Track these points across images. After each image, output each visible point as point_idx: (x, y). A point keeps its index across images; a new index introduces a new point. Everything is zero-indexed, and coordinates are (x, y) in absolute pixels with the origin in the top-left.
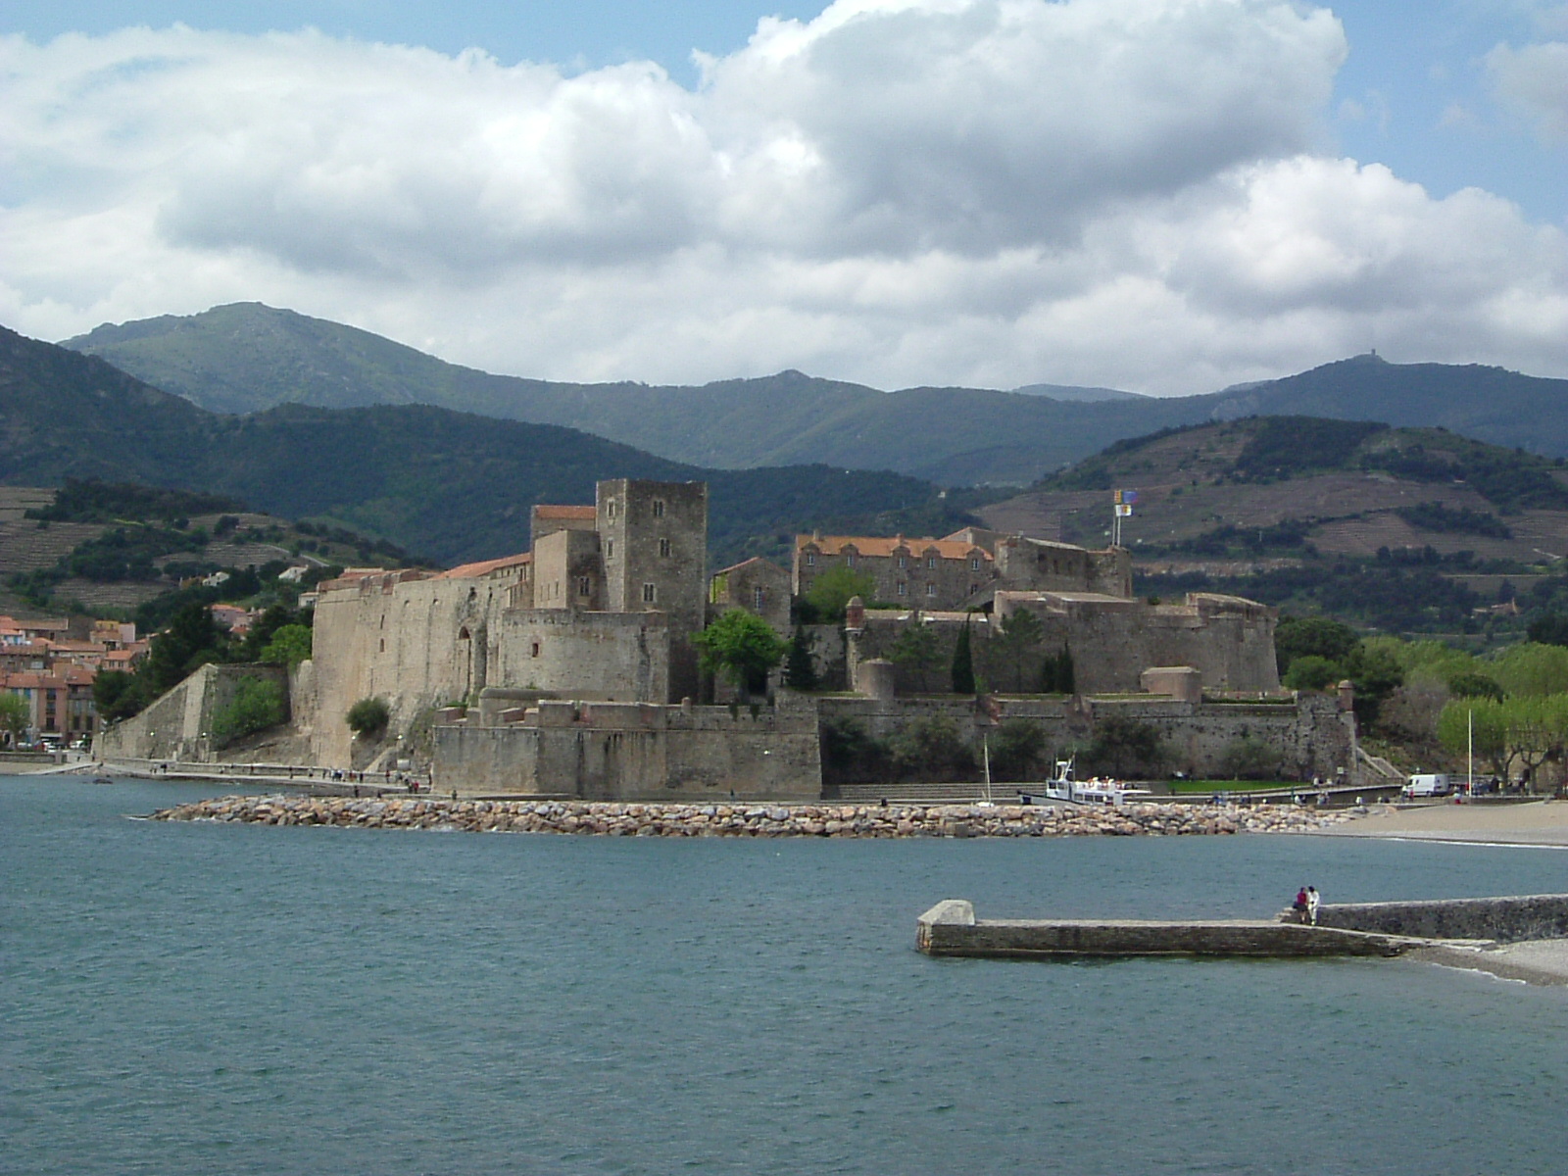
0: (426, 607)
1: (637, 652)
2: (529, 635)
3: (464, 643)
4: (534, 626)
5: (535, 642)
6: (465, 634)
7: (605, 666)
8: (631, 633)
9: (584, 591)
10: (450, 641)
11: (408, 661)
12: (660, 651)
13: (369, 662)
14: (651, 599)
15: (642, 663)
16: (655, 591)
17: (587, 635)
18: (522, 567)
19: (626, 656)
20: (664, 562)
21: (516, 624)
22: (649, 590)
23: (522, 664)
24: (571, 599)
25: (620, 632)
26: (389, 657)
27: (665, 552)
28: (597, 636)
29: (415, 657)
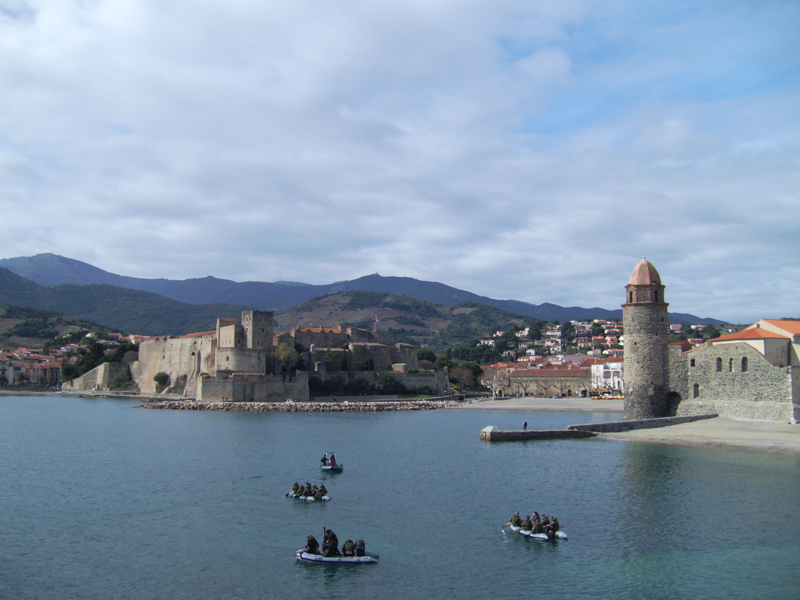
0: (180, 347)
1: (257, 360)
2: (226, 355)
3: (193, 357)
4: (227, 352)
5: (227, 356)
6: (193, 354)
7: (248, 363)
8: (255, 355)
9: (239, 342)
10: (188, 357)
11: (173, 361)
12: (263, 359)
13: (159, 362)
14: (259, 345)
15: (259, 363)
16: (260, 342)
17: (243, 355)
18: (212, 335)
19: (254, 361)
20: (262, 334)
21: (221, 352)
22: (258, 342)
23: (223, 363)
24: (236, 345)
25: (252, 354)
26: (167, 360)
27: (263, 331)
28: (246, 355)
29: (176, 360)
